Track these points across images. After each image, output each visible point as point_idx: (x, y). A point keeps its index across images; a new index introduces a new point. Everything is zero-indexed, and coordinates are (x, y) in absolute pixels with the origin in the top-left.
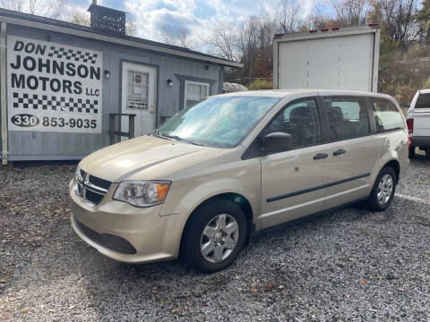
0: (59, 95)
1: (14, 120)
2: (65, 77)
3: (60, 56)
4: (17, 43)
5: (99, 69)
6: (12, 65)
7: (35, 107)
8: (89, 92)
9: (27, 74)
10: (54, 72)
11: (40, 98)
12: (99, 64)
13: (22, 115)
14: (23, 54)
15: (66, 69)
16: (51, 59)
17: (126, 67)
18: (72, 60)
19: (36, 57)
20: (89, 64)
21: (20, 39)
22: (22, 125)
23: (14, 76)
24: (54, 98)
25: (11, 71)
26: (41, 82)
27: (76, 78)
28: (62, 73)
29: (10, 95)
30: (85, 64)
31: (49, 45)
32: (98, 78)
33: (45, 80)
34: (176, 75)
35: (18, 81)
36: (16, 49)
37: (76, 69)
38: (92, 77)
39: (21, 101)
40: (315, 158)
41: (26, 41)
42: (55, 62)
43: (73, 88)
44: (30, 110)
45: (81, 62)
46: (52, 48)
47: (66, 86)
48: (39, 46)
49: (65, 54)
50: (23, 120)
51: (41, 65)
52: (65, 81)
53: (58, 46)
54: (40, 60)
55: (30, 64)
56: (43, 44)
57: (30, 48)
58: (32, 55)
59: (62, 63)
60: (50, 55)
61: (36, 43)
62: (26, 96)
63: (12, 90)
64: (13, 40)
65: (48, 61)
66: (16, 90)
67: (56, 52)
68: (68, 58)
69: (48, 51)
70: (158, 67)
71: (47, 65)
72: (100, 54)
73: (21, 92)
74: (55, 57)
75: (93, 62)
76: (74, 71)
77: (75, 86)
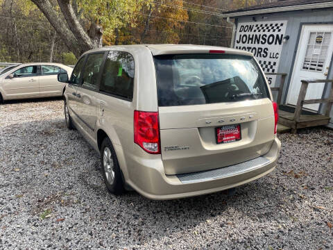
2: (260, 45)
3: (259, 31)
4: (241, 27)
5: (282, 35)
6: (237, 41)
8: (272, 56)
9: (242, 45)
10: (255, 43)
12: (283, 32)
14: (243, 33)
15: (261, 40)
16: (255, 34)
17: (307, 30)
20: (276, 33)
21: (243, 24)
26: (247, 51)
28: (258, 43)
30: (273, 33)
31: (255, 24)
32: (280, 43)
33: (249, 48)
36: (240, 31)
37: (267, 38)
38: (276, 44)
41: (245, 24)
42: (256, 36)
43: (262, 53)
45: (271, 32)
46: (257, 26)
47: (259, 52)
48: (251, 26)
49: (263, 28)
51: (249, 39)
52: (259, 49)
53: (259, 23)
54: (249, 35)
55: (244, 39)
57: (246, 29)
58: (246, 33)
59: (260, 35)
60: (255, 31)
65: (253, 36)
68: (264, 31)
71: (252, 39)
72: (285, 22)
75: (279, 31)
77: (264, 52)
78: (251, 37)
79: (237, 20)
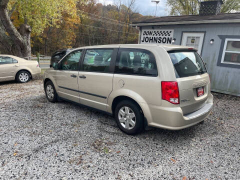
5: (171, 38)
14: (146, 36)
15: (158, 40)
16: (154, 37)
18: (161, 36)
30: (166, 37)
34: (218, 36)
37: (162, 39)
41: (147, 31)
45: (164, 36)
51: (150, 40)
53: (156, 31)
61: (149, 31)
69: (153, 33)
70: (205, 32)
71: (152, 40)
72: (173, 31)
76: (161, 41)
78: (151, 38)
79: (141, 28)
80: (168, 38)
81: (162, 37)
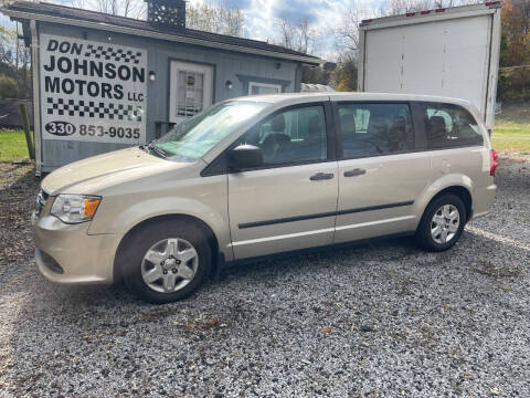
0: (97, 100)
1: (48, 127)
2: (105, 80)
3: (98, 56)
4: (51, 41)
5: (143, 70)
6: (46, 67)
7: (71, 113)
8: (132, 97)
9: (62, 76)
10: (92, 74)
11: (77, 103)
12: (143, 64)
13: (57, 123)
14: (58, 55)
15: (105, 71)
16: (89, 59)
17: (176, 67)
18: (112, 60)
19: (72, 57)
20: (131, 65)
21: (54, 38)
22: (57, 134)
23: (48, 79)
24: (92, 104)
25: (44, 73)
26: (77, 86)
27: (117, 81)
28: (100, 75)
29: (44, 100)
30: (126, 64)
31: (85, 43)
32: (142, 80)
33: (81, 83)
34: (238, 76)
35: (52, 85)
36: (49, 49)
37: (116, 70)
38: (135, 80)
39: (55, 106)
40: (312, 179)
41: (60, 39)
42: (92, 63)
43: (113, 92)
44: (66, 117)
45: (122, 62)
46: (90, 47)
47: (106, 89)
48: (75, 45)
49: (104, 53)
50: (58, 128)
51: (77, 66)
52: (103, 85)
53: (96, 45)
54: (76, 61)
55: (65, 65)
56: (79, 42)
57: (65, 48)
58: (67, 55)
59: (101, 64)
60: (88, 55)
61: (72, 41)
62: (61, 101)
63: (46, 95)
64: (46, 38)
65: (85, 62)
66: (50, 94)
67: (94, 52)
68: (108, 58)
69: (85, 50)
70: (214, 66)
71: (84, 67)
72: (144, 52)
73: (56, 96)
74: (92, 58)
75: (137, 62)
76: (114, 73)
77: (116, 90)
78: (81, 63)
80: (135, 69)
81: (118, 64)
